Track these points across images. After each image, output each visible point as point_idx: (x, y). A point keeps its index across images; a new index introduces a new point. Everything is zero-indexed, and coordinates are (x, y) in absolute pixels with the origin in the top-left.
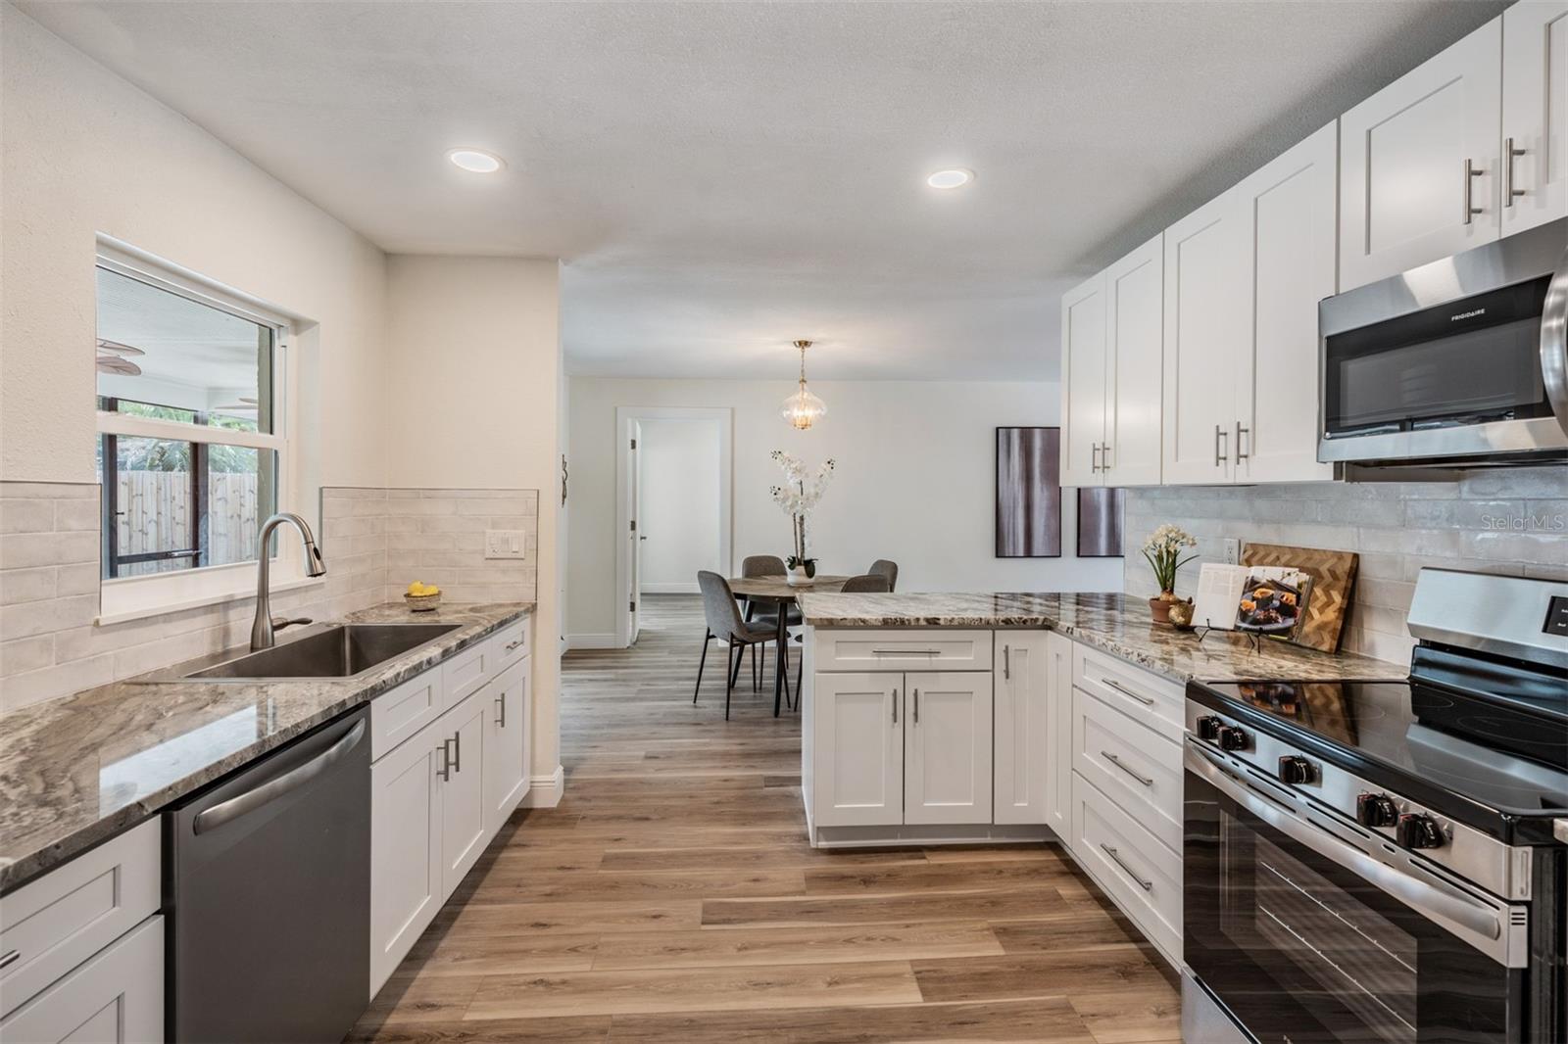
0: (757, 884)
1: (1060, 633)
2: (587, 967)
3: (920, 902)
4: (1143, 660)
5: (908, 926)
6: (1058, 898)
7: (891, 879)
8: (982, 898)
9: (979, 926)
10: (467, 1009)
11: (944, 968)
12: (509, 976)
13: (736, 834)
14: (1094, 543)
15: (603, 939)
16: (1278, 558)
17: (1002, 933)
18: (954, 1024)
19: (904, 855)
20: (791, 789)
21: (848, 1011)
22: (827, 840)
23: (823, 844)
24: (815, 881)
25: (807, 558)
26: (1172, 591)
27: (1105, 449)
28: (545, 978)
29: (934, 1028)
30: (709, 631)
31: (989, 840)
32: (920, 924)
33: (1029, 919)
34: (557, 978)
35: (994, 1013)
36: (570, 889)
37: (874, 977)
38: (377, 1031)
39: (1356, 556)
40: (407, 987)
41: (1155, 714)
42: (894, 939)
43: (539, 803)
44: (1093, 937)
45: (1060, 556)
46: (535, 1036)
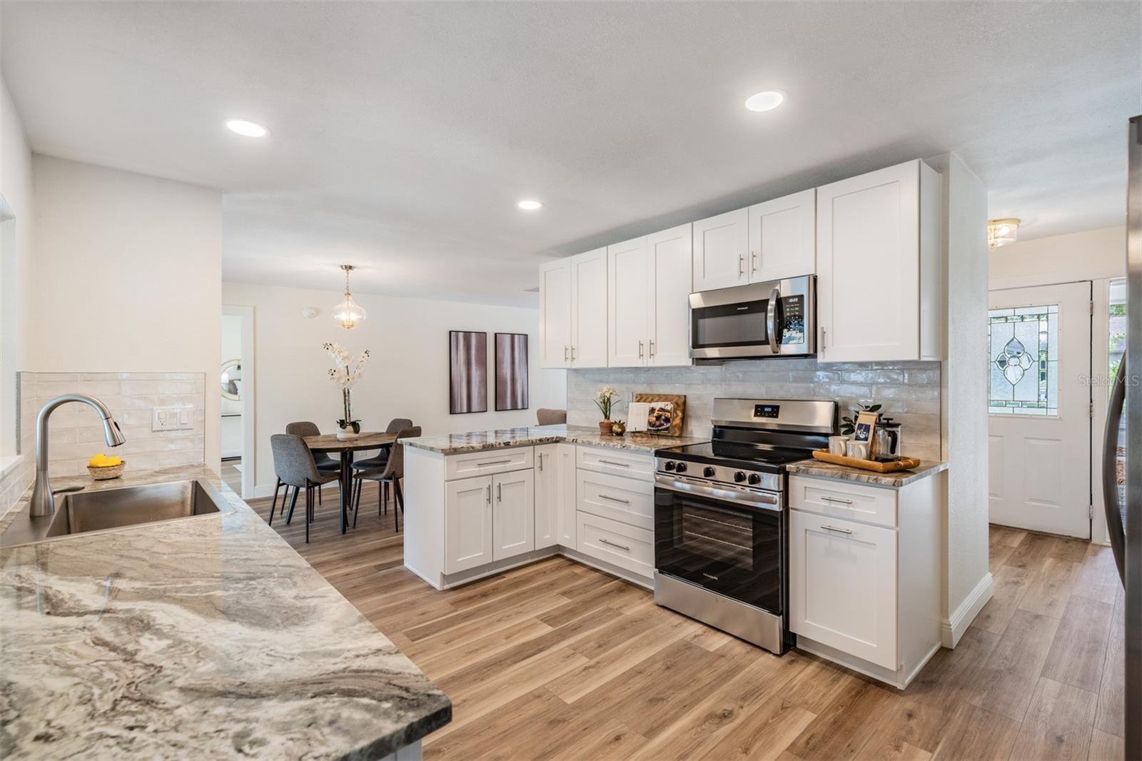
0: (425, 615)
1: (568, 443)
3: (518, 595)
4: (624, 447)
5: (522, 606)
6: (576, 574)
7: (496, 591)
8: (545, 584)
9: (553, 595)
11: (552, 614)
14: (504, 402)
16: (653, 399)
17: (564, 594)
19: (494, 578)
20: (398, 568)
21: (525, 644)
22: (449, 583)
23: (447, 587)
24: (458, 603)
25: (352, 421)
26: (609, 419)
27: (573, 349)
30: (279, 480)
31: (530, 561)
33: (570, 586)
35: (585, 621)
37: (524, 628)
39: (685, 396)
41: (630, 470)
42: (520, 612)
44: (600, 583)
45: (486, 411)
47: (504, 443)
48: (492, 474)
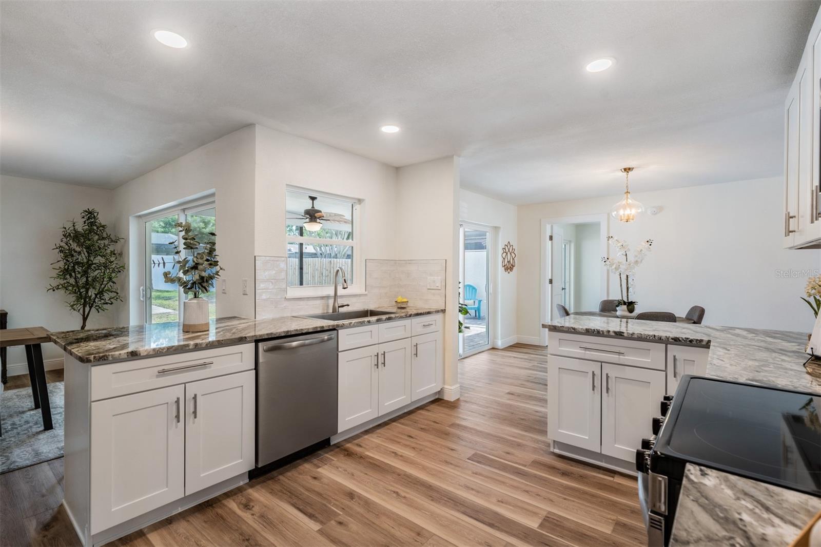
0: (508, 455)
2: (413, 455)
3: (585, 493)
5: (565, 499)
7: (581, 478)
8: (628, 506)
10: (368, 451)
11: (565, 522)
12: (387, 447)
13: (519, 434)
15: (426, 449)
18: (542, 543)
19: (602, 471)
21: (496, 513)
22: (559, 449)
23: (557, 451)
24: (536, 464)
25: (630, 300)
28: (397, 452)
29: (530, 539)
32: (573, 501)
34: (400, 454)
36: (431, 429)
37: (523, 508)
38: (343, 446)
40: (359, 438)
42: (551, 501)
43: (446, 398)
46: (379, 466)
47: (615, 332)
48: (602, 362)
